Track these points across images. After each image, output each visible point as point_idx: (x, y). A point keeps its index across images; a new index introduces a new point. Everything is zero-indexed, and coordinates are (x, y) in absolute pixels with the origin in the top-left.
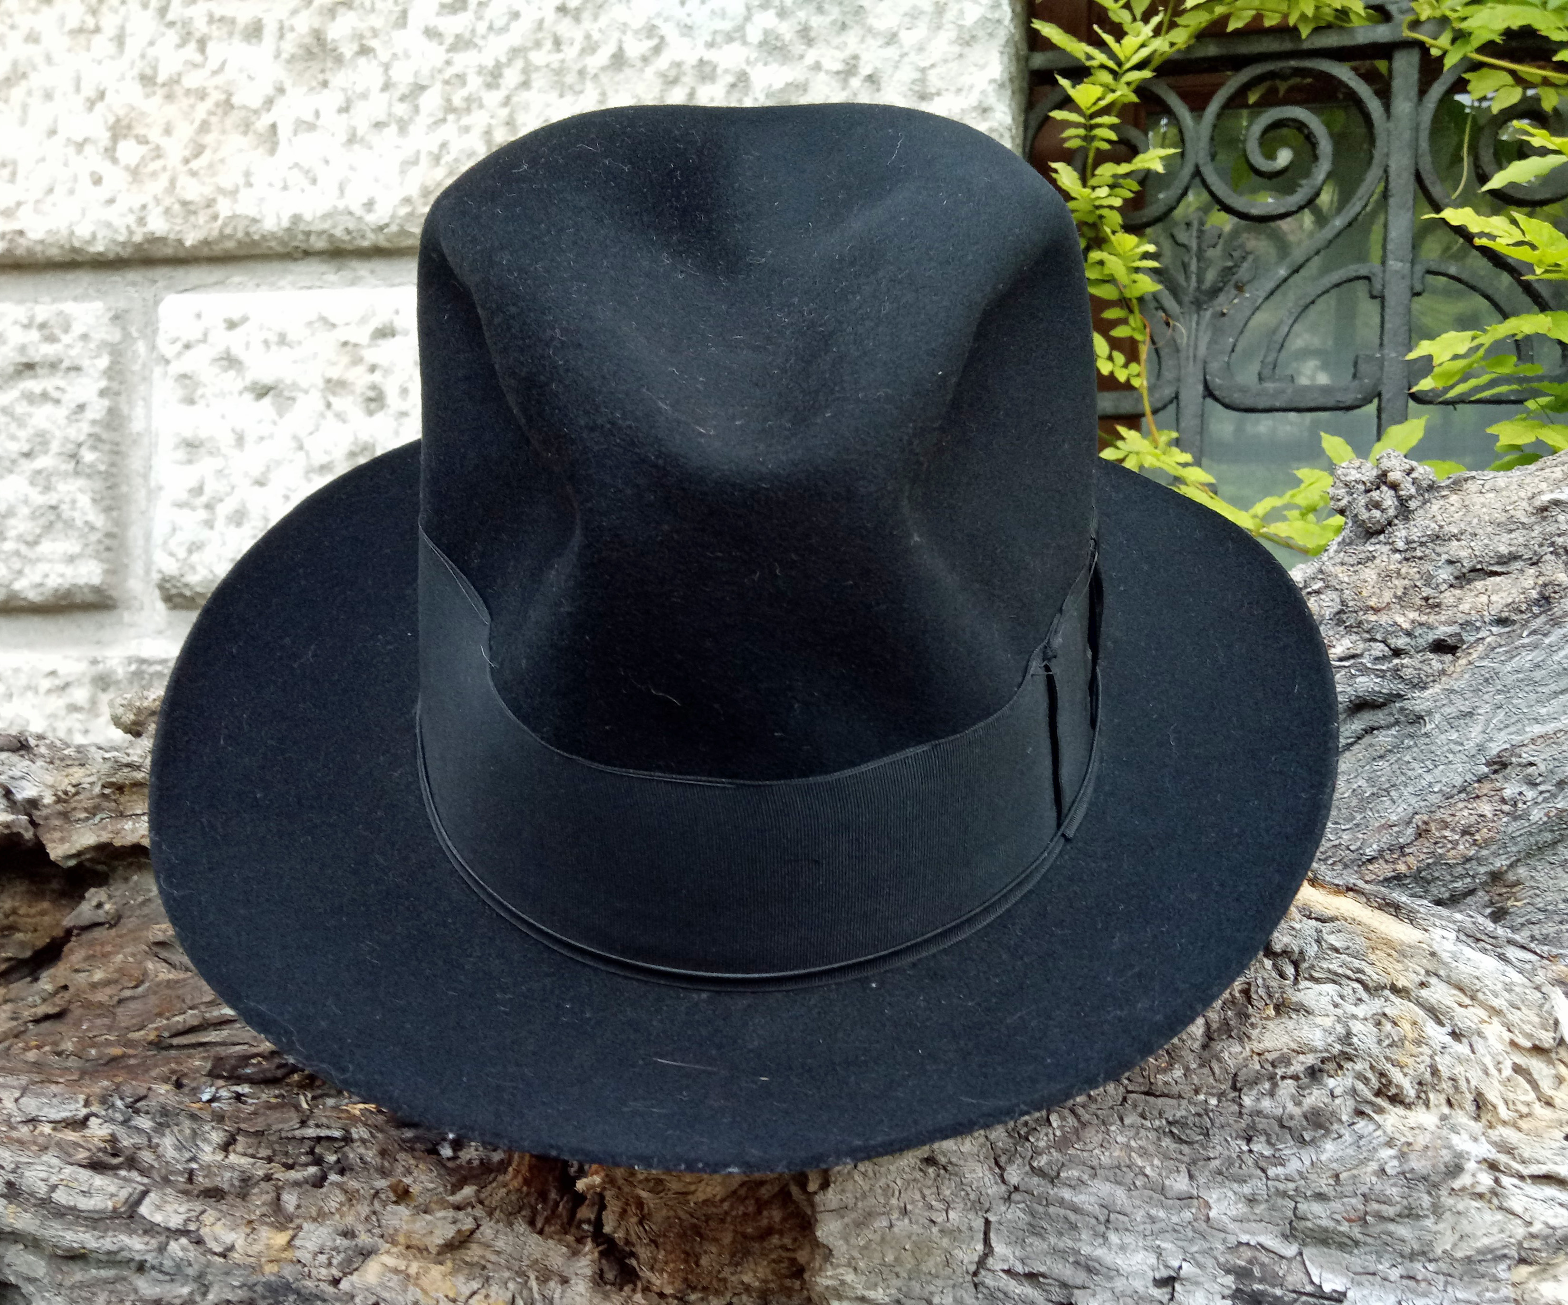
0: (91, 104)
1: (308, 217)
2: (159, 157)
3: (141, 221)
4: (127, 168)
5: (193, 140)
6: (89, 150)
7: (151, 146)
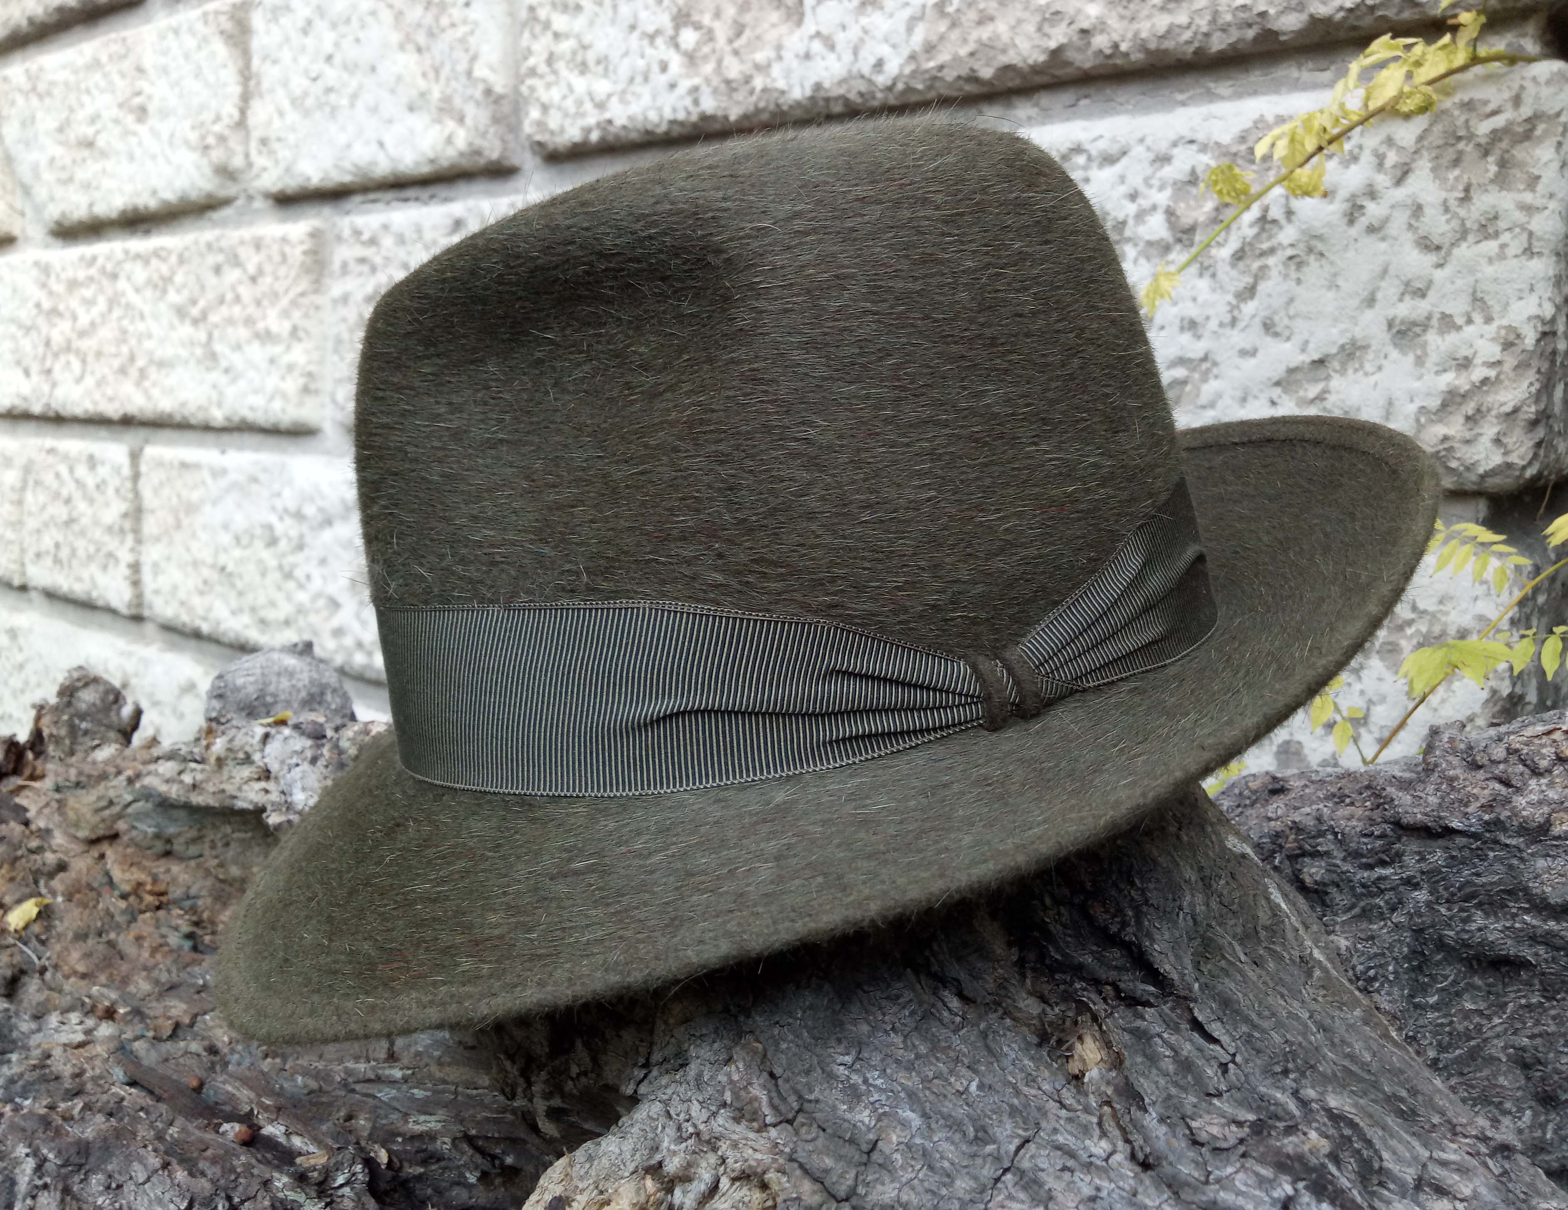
1: (827, 84)
2: (711, 39)
3: (696, 102)
4: (686, 54)
5: (735, 22)
6: (659, 41)
7: (704, 31)
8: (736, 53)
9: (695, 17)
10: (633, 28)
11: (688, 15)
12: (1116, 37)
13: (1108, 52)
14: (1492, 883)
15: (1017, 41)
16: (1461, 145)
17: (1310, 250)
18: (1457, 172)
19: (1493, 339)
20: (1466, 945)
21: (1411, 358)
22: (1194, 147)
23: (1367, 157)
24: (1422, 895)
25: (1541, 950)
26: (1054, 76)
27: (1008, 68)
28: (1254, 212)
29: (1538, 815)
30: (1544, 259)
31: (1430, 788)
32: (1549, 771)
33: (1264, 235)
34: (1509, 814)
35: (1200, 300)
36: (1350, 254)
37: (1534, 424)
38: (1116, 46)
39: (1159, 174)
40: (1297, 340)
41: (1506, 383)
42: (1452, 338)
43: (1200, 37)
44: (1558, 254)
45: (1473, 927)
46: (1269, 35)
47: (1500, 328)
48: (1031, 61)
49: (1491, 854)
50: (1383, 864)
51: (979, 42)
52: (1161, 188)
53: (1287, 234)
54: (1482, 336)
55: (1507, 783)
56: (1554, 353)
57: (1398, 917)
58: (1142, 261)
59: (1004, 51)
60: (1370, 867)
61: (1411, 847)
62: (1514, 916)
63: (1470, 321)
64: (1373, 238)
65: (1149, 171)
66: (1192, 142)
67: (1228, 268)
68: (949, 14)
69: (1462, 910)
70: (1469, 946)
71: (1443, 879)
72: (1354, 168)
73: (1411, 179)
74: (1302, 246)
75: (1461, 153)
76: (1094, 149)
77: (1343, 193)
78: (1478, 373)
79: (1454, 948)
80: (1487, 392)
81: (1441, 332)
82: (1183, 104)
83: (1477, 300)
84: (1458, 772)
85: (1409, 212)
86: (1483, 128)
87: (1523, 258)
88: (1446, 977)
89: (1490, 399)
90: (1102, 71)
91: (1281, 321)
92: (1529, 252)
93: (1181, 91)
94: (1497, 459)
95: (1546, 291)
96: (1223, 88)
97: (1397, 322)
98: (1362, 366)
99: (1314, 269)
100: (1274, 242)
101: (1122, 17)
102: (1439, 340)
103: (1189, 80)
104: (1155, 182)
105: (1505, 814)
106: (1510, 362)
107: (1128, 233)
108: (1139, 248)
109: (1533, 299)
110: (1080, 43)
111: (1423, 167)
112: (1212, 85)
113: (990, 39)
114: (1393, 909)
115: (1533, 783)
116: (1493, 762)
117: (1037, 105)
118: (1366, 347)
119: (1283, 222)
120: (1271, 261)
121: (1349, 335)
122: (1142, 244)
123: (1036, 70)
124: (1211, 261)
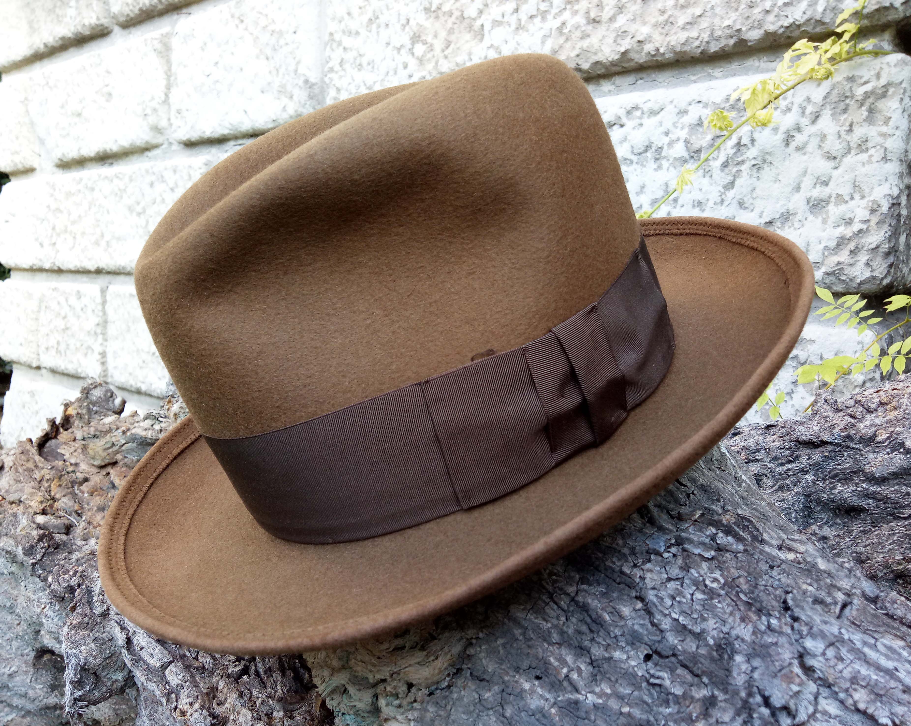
0: (404, 26)
2: (432, 50)
4: (418, 58)
5: (446, 39)
6: (403, 51)
7: (428, 45)
8: (446, 57)
9: (423, 38)
10: (388, 44)
11: (419, 37)
12: (657, 45)
13: (653, 53)
14: (845, 469)
15: (603, 48)
16: (848, 101)
17: (764, 161)
18: (845, 116)
19: (865, 208)
20: (832, 501)
21: (820, 219)
22: (701, 105)
23: (795, 109)
24: (810, 477)
25: (871, 502)
26: (623, 67)
27: (597, 63)
28: (734, 140)
29: (870, 432)
30: (893, 163)
31: (815, 423)
32: (876, 410)
33: (739, 154)
34: (854, 432)
35: (703, 190)
36: (787, 163)
37: (888, 254)
38: (658, 50)
39: (681, 121)
40: (757, 211)
41: (872, 232)
42: (843, 207)
43: (704, 44)
44: (901, 160)
45: (836, 491)
46: (742, 42)
47: (868, 201)
48: (610, 59)
49: (846, 453)
50: (790, 462)
51: (581, 48)
52: (682, 128)
53: (752, 153)
54: (859, 206)
55: (853, 417)
56: (899, 215)
57: (797, 489)
58: (672, 169)
59: (595, 54)
60: (783, 464)
61: (804, 453)
62: (857, 484)
63: (852, 198)
64: (799, 153)
65: (676, 119)
66: (699, 102)
67: (719, 172)
68: (565, 34)
69: (830, 483)
70: (834, 502)
71: (821, 468)
72: (788, 115)
73: (820, 121)
74: (760, 158)
75: (848, 105)
76: (646, 107)
77: (782, 129)
78: (856, 227)
79: (826, 503)
80: (862, 237)
81: (836, 204)
82: (695, 82)
83: (855, 186)
84: (830, 413)
85: (819, 139)
86: (860, 91)
87: (882, 162)
88: (822, 519)
89: (863, 241)
90: (650, 64)
91: (748, 201)
92: (885, 159)
93: (694, 75)
94: (867, 274)
95: (894, 180)
96: (717, 72)
97: (812, 199)
98: (793, 225)
99: (767, 173)
100: (744, 157)
101: (661, 34)
102: (836, 209)
103: (698, 68)
104: (679, 125)
105: (852, 432)
106: (874, 220)
107: (664, 154)
108: (670, 162)
109: (887, 185)
110: (638, 48)
111: (827, 114)
112: (711, 71)
113: (588, 47)
114: (795, 485)
115: (868, 417)
116: (848, 407)
117: (614, 84)
118: (795, 214)
119: (750, 145)
120: (743, 167)
121: (786, 208)
122: (671, 159)
123: (613, 64)
124: (710, 168)
